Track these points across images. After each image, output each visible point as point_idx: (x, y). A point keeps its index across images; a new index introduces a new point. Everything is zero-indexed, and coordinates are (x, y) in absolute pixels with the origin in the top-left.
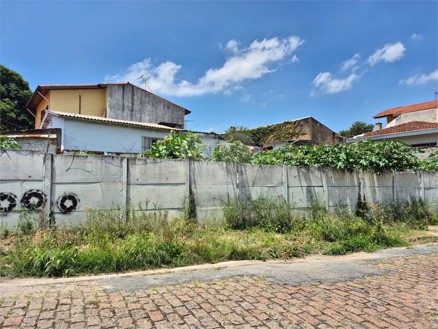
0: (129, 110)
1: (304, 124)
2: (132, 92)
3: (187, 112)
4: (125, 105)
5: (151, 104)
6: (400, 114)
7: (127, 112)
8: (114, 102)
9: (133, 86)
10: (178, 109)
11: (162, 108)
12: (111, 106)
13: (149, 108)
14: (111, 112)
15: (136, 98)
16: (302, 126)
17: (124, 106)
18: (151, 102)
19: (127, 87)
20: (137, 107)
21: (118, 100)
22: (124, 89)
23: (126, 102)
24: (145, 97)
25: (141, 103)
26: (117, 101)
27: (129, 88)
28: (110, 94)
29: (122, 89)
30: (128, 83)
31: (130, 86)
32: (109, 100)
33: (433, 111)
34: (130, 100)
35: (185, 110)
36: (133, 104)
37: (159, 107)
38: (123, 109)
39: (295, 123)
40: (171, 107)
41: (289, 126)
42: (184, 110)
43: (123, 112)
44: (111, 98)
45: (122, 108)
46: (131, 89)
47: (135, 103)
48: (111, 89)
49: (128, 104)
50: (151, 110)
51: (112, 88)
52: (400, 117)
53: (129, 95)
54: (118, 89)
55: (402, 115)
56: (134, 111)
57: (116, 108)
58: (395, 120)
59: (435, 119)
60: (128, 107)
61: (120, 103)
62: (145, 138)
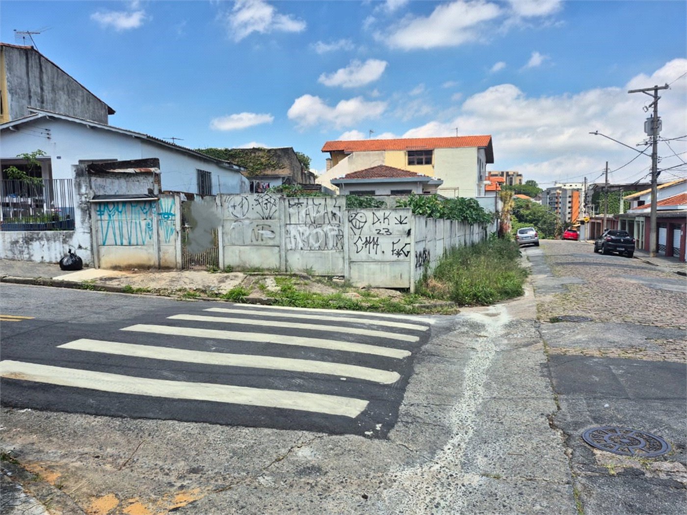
0: (38, 99)
1: (283, 155)
2: (39, 66)
3: (111, 112)
4: (32, 90)
5: (66, 93)
6: (352, 152)
7: (35, 103)
8: (16, 82)
9: (40, 56)
10: (99, 104)
11: (80, 101)
12: (12, 89)
13: (63, 98)
14: (12, 100)
15: (45, 78)
16: (279, 156)
17: (30, 91)
18: (65, 89)
19: (32, 54)
20: (48, 95)
21: (21, 78)
22: (27, 59)
23: (32, 85)
24: (57, 79)
25: (53, 90)
26: (20, 80)
27: (35, 59)
28: (7, 64)
29: (25, 57)
30: (32, 47)
31: (36, 54)
32: (8, 79)
33: (382, 154)
34: (38, 80)
35: (109, 107)
36: (42, 89)
37: (76, 99)
38: (30, 97)
39: (269, 151)
40: (91, 100)
41: (261, 154)
42: (107, 108)
43: (30, 102)
44: (10, 73)
45: (28, 95)
46: (38, 61)
47: (45, 87)
48: (9, 56)
49: (35, 88)
50: (67, 103)
51: (11, 54)
52: (352, 156)
53: (35, 72)
54: (19, 57)
55: (354, 153)
56: (45, 103)
57: (19, 95)
58: (347, 158)
59: (383, 161)
60: (35, 93)
61: (25, 85)
62: (198, 171)
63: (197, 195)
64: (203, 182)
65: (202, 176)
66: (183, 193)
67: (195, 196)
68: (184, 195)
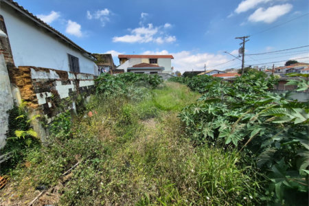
16: (106, 58)
39: (101, 55)
52: (130, 60)
59: (141, 62)
62: (69, 55)
63: (70, 73)
64: (73, 64)
65: (72, 60)
66: (53, 70)
67: (69, 74)
68: (55, 72)
